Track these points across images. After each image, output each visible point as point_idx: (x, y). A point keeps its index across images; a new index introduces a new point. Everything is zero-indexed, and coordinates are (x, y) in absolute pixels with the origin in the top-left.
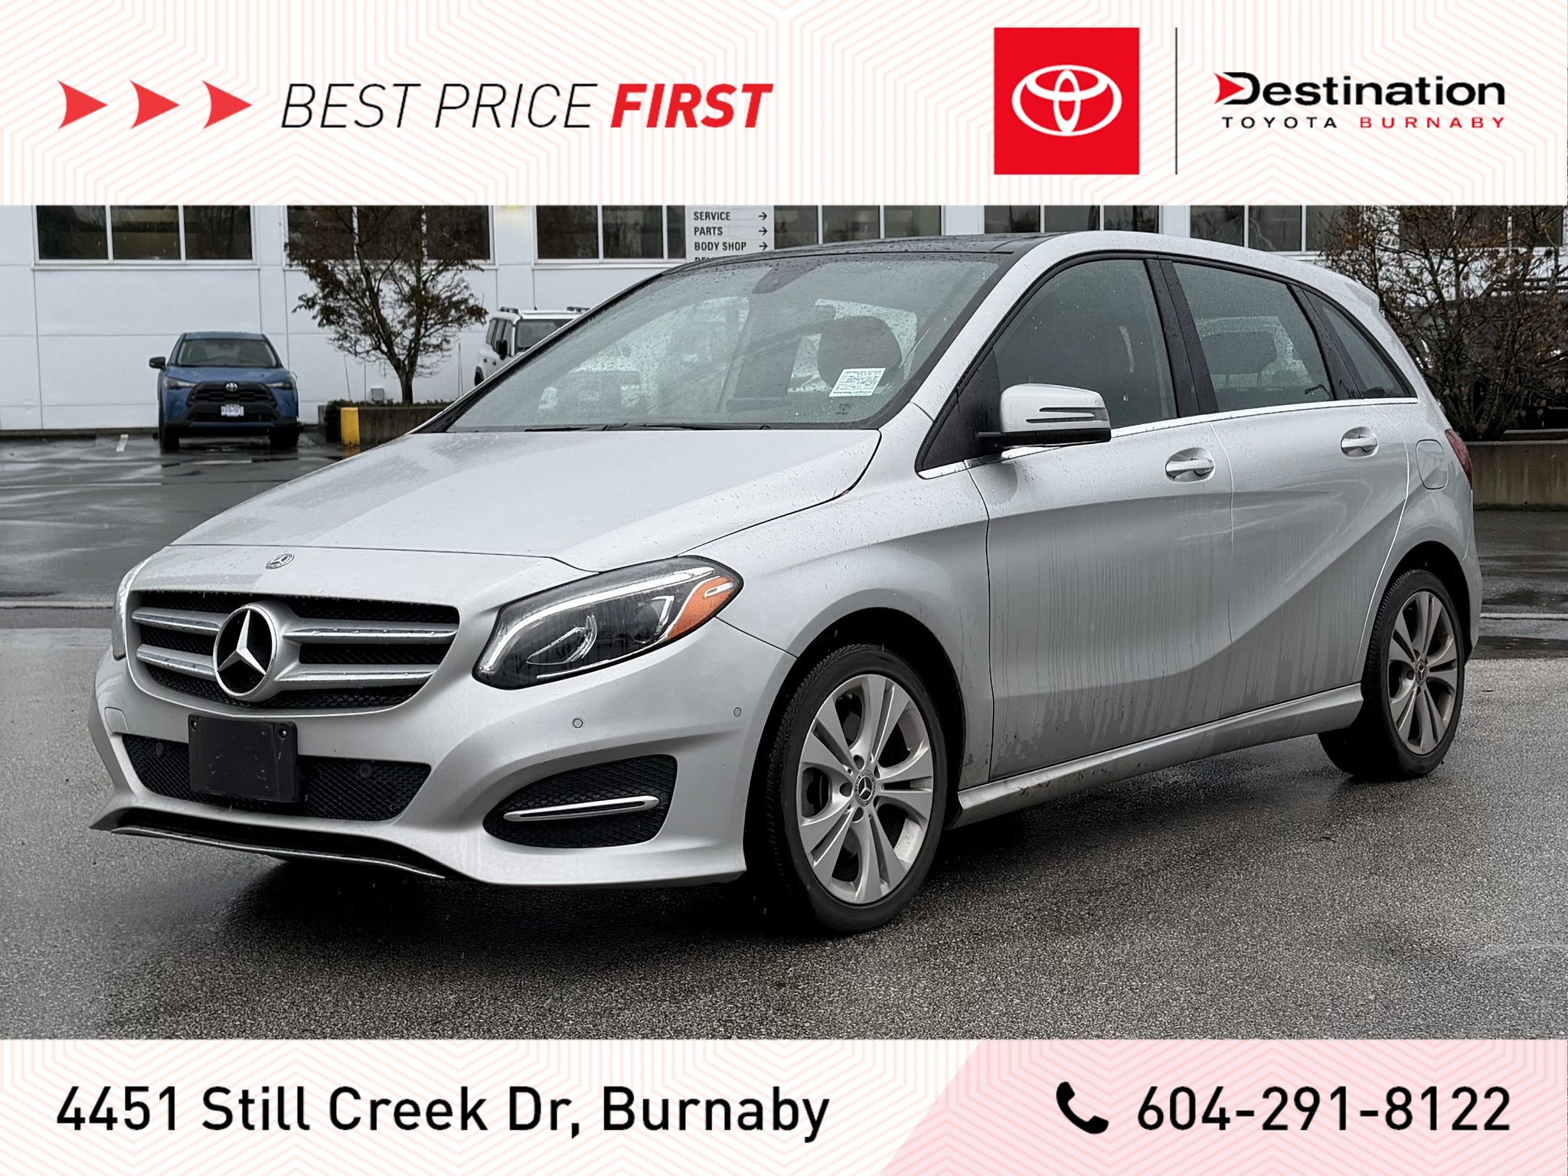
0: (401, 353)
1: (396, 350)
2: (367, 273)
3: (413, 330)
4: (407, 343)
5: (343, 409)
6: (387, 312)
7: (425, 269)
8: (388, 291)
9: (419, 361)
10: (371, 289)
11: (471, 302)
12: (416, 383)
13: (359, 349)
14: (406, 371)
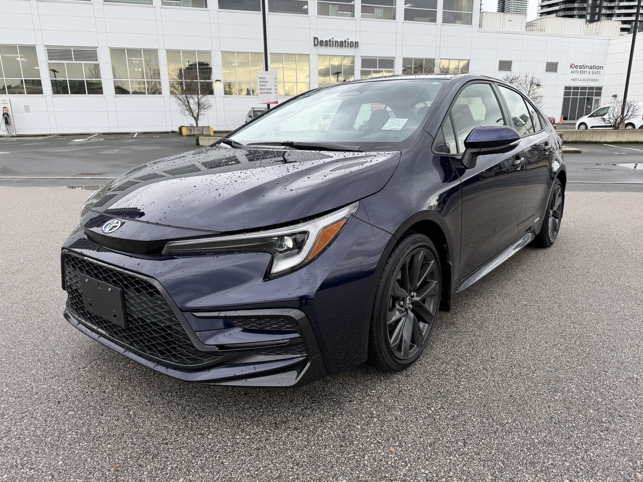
0: (195, 115)
1: (194, 115)
2: (187, 97)
3: (198, 110)
4: (196, 113)
5: (183, 128)
6: (192, 106)
7: (199, 97)
8: (191, 101)
9: (199, 117)
10: (188, 101)
11: (210, 104)
12: (199, 122)
13: (186, 114)
14: (196, 119)
